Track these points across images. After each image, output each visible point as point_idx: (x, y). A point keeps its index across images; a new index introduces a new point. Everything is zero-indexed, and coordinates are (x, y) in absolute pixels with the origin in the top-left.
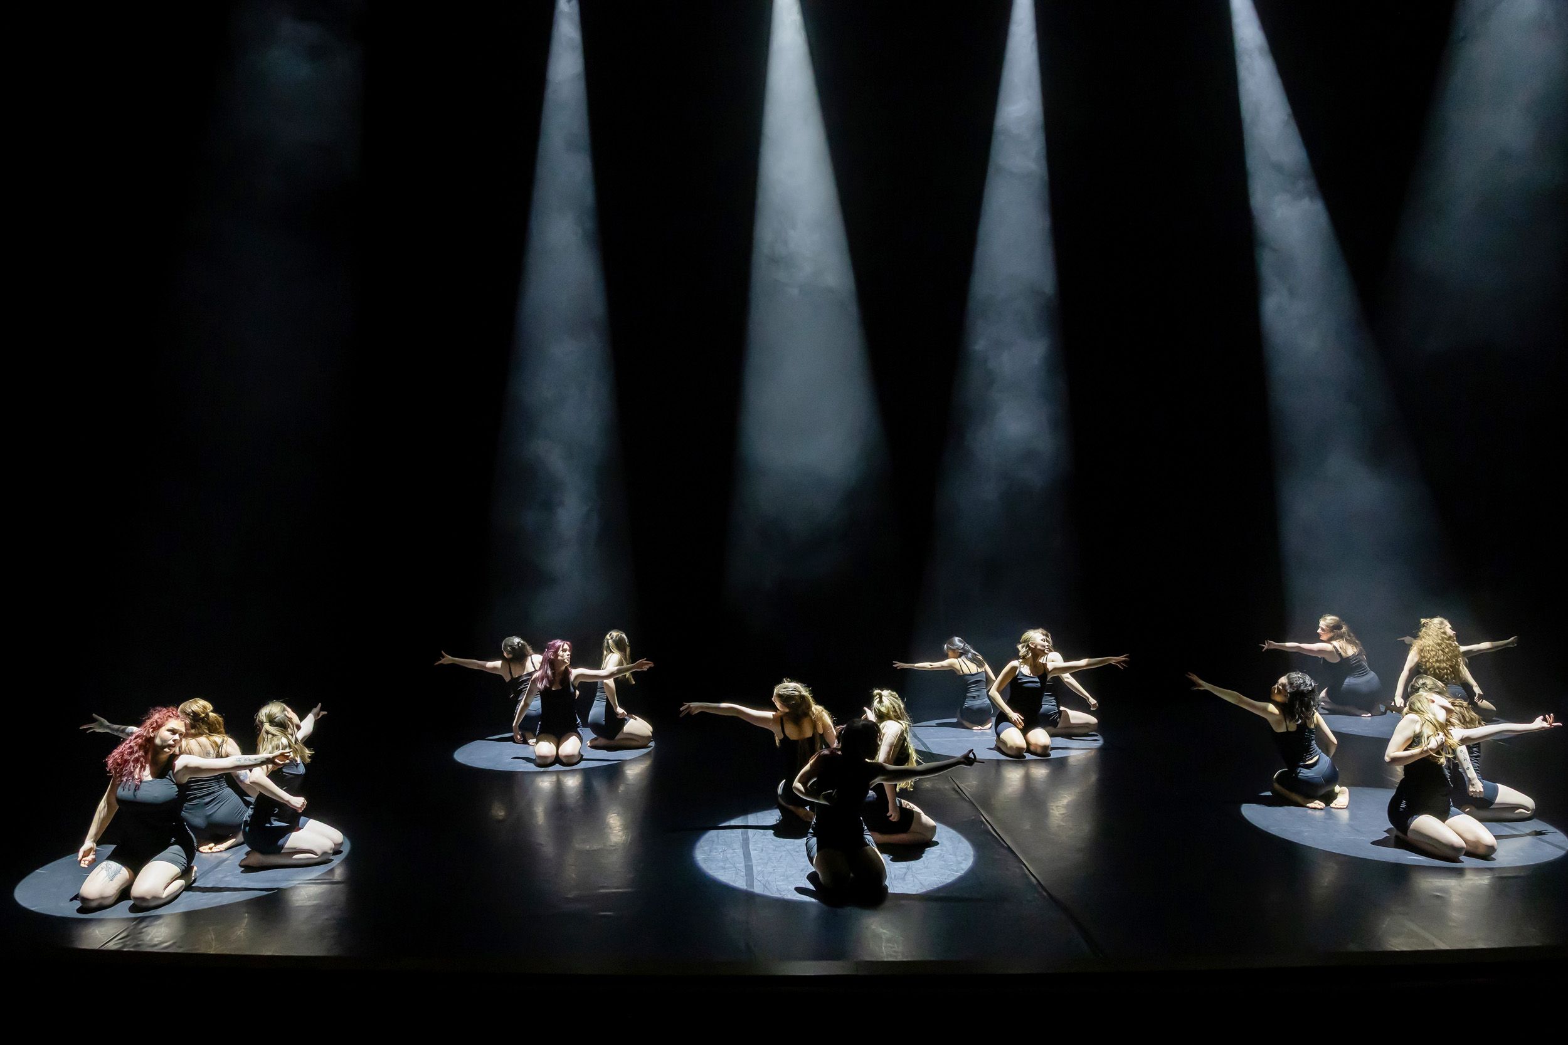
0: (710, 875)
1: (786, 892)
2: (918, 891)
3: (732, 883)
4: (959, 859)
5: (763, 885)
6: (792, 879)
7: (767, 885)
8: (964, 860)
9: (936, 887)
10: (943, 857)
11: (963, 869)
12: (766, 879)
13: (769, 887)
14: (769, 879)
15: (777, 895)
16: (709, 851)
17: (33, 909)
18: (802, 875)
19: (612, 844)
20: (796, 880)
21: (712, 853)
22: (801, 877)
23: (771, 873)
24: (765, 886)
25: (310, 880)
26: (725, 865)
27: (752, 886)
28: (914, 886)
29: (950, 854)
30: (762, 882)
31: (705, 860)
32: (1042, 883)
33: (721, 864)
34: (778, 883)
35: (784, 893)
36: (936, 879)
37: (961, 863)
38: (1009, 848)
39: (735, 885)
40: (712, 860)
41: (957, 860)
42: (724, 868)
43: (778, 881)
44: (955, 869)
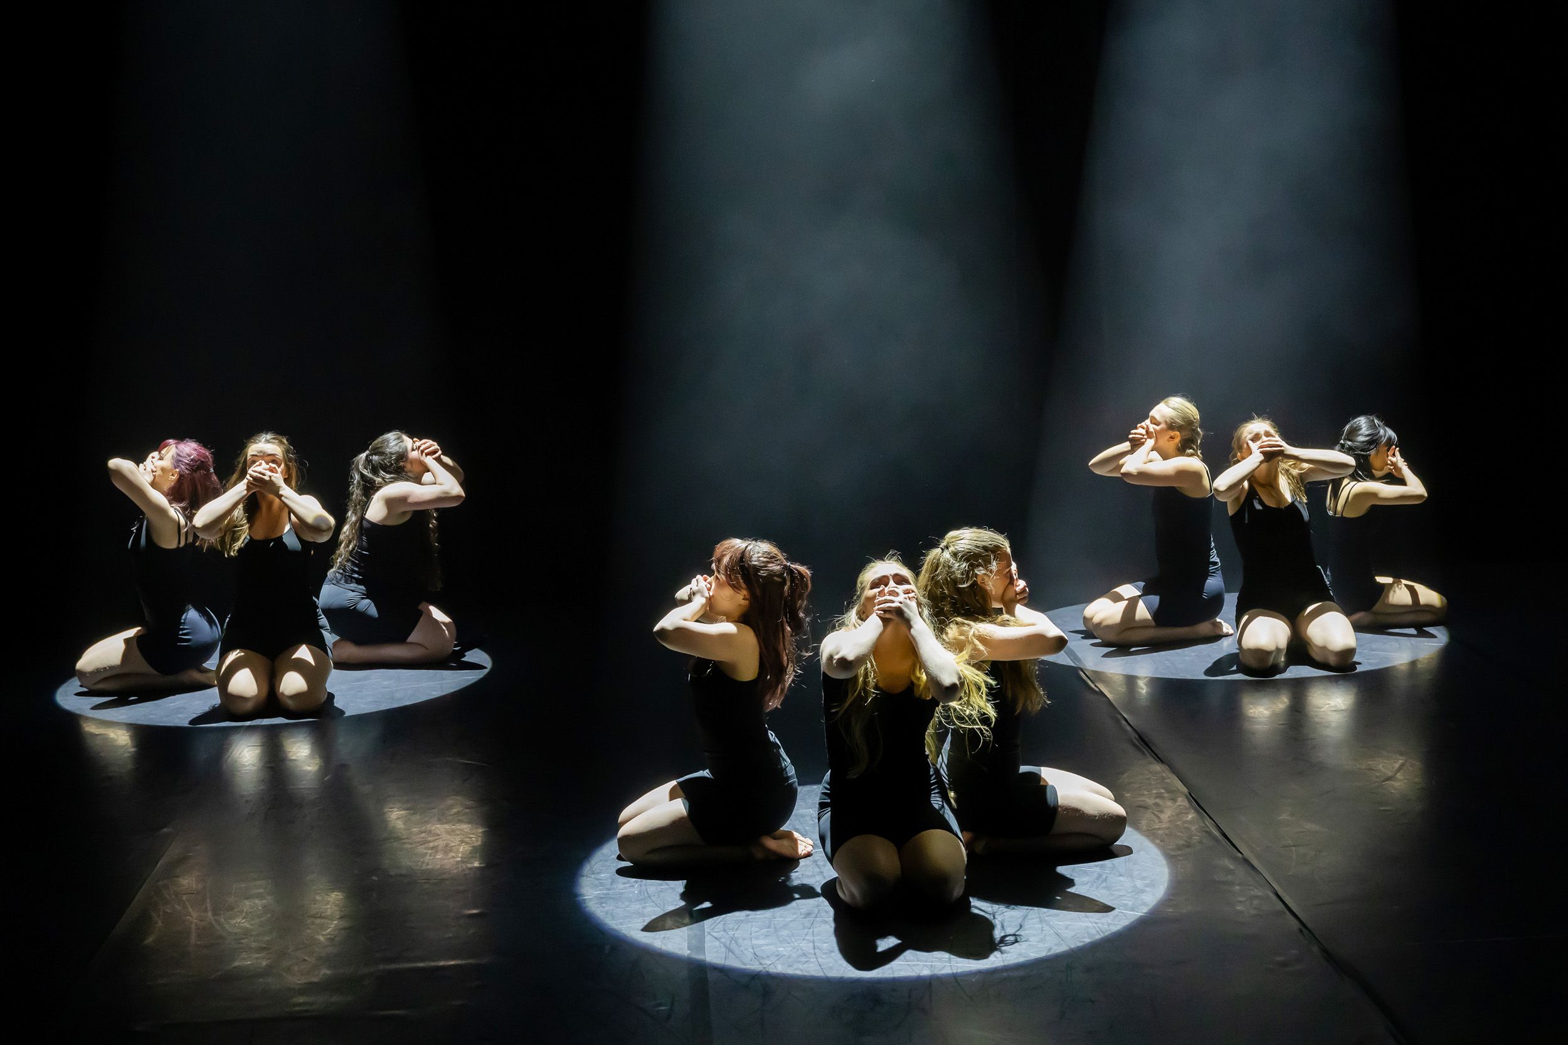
0: (613, 930)
1: (773, 959)
2: (1050, 949)
3: (658, 945)
4: (1139, 884)
5: (725, 946)
6: (784, 933)
7: (733, 946)
8: (1147, 886)
9: (1087, 940)
10: (1105, 880)
11: (1145, 904)
12: (731, 933)
13: (736, 951)
14: (738, 934)
15: (754, 966)
16: (609, 880)
18: (807, 924)
20: (793, 935)
21: (614, 886)
22: (804, 928)
23: (742, 921)
24: (730, 950)
26: (644, 907)
27: (701, 948)
28: (1042, 940)
29: (1121, 875)
30: (723, 940)
31: (601, 900)
32: (1309, 925)
33: (635, 907)
34: (754, 942)
35: (769, 962)
36: (1090, 925)
37: (1142, 891)
38: (1246, 861)
39: (664, 948)
40: (611, 900)
41: (1135, 887)
43: (757, 938)
44: (1130, 903)
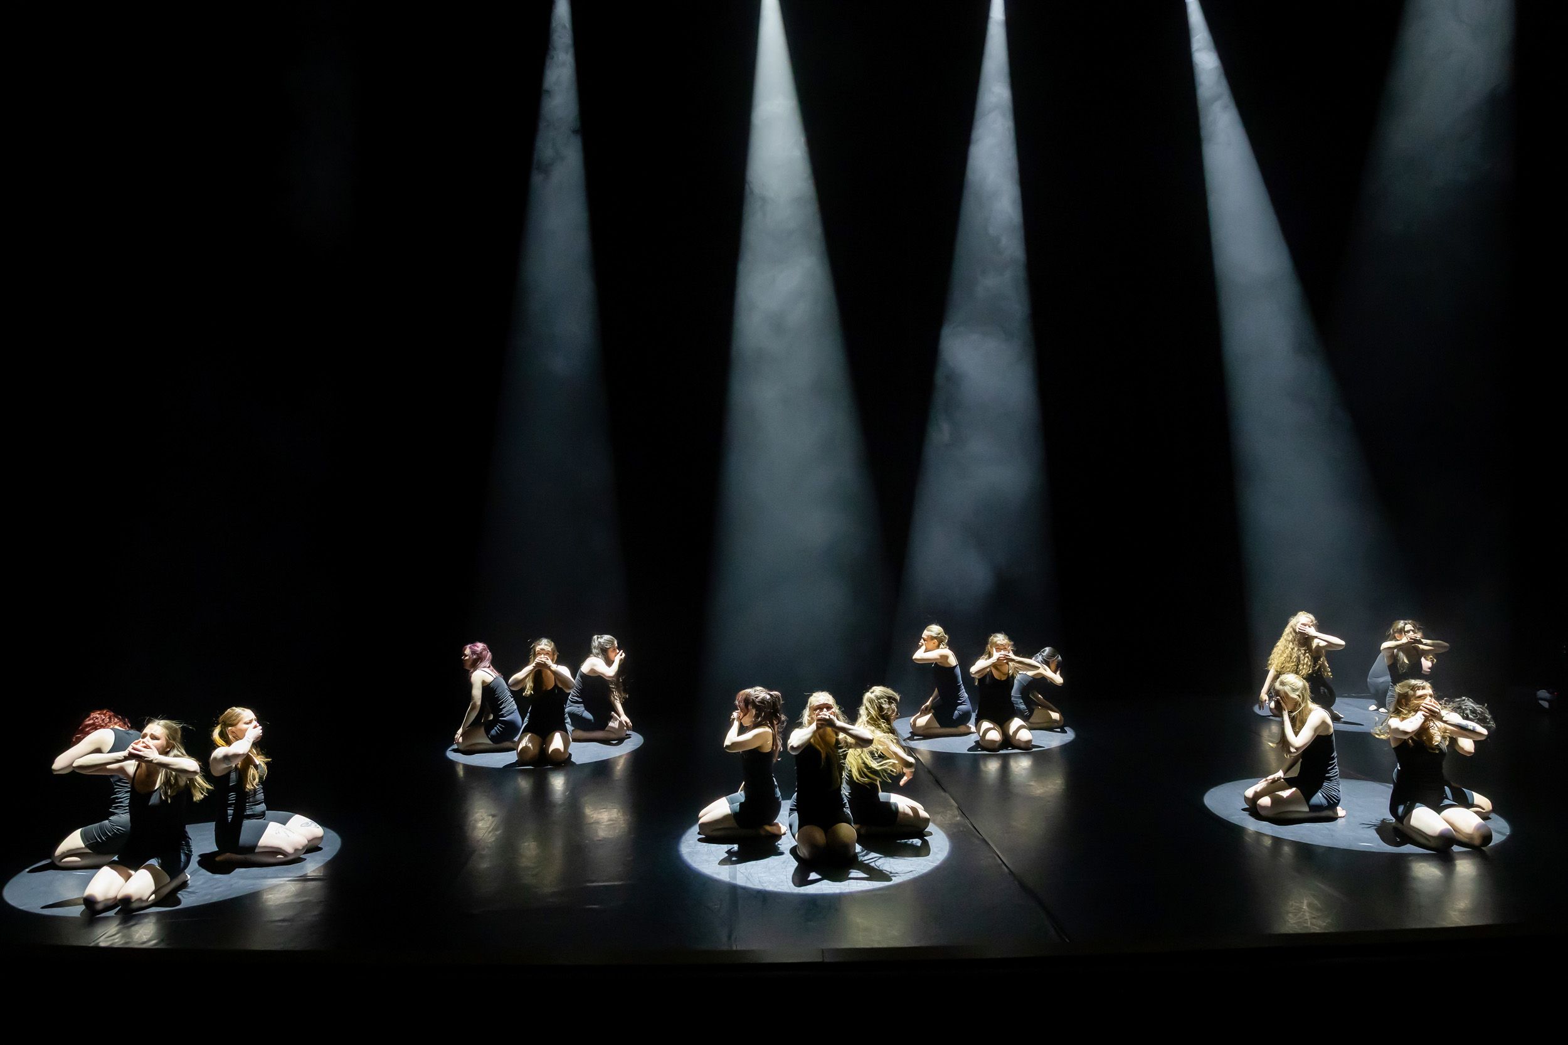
0: (695, 868)
1: (768, 884)
3: (716, 876)
4: (936, 850)
5: (746, 877)
6: (773, 871)
7: (750, 877)
8: (939, 851)
11: (938, 860)
12: (748, 870)
13: (751, 880)
14: (752, 871)
15: (760, 887)
16: (695, 844)
17: (21, 908)
19: (600, 839)
20: (777, 872)
21: (698, 847)
22: (782, 868)
23: (754, 865)
24: (748, 879)
25: (301, 877)
26: (709, 858)
27: (735, 878)
30: (745, 874)
31: (690, 853)
33: (705, 857)
34: (759, 875)
35: (765, 885)
37: (937, 854)
38: (984, 838)
39: (718, 877)
40: (696, 853)
42: (707, 861)
43: (760, 873)
44: (931, 859)
